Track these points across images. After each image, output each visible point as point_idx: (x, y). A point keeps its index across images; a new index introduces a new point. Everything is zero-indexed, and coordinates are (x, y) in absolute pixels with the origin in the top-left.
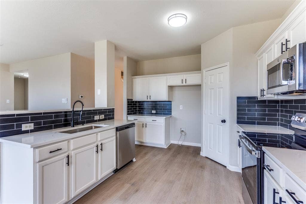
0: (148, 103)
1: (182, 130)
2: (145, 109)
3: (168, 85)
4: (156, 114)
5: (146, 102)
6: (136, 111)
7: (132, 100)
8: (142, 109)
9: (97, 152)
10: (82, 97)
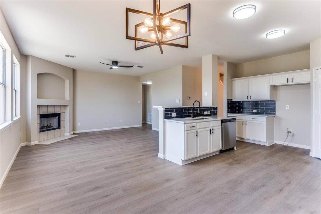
0: (248, 103)
1: (289, 130)
2: (245, 108)
3: (270, 85)
4: (257, 113)
5: (246, 102)
6: (236, 110)
7: (232, 100)
8: (242, 108)
9: (210, 133)
10: (189, 98)
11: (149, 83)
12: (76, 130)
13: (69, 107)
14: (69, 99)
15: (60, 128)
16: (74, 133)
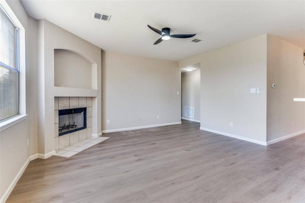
10: (274, 86)
11: (189, 69)
12: (104, 130)
13: (96, 99)
14: (97, 89)
15: (86, 128)
16: (103, 134)
